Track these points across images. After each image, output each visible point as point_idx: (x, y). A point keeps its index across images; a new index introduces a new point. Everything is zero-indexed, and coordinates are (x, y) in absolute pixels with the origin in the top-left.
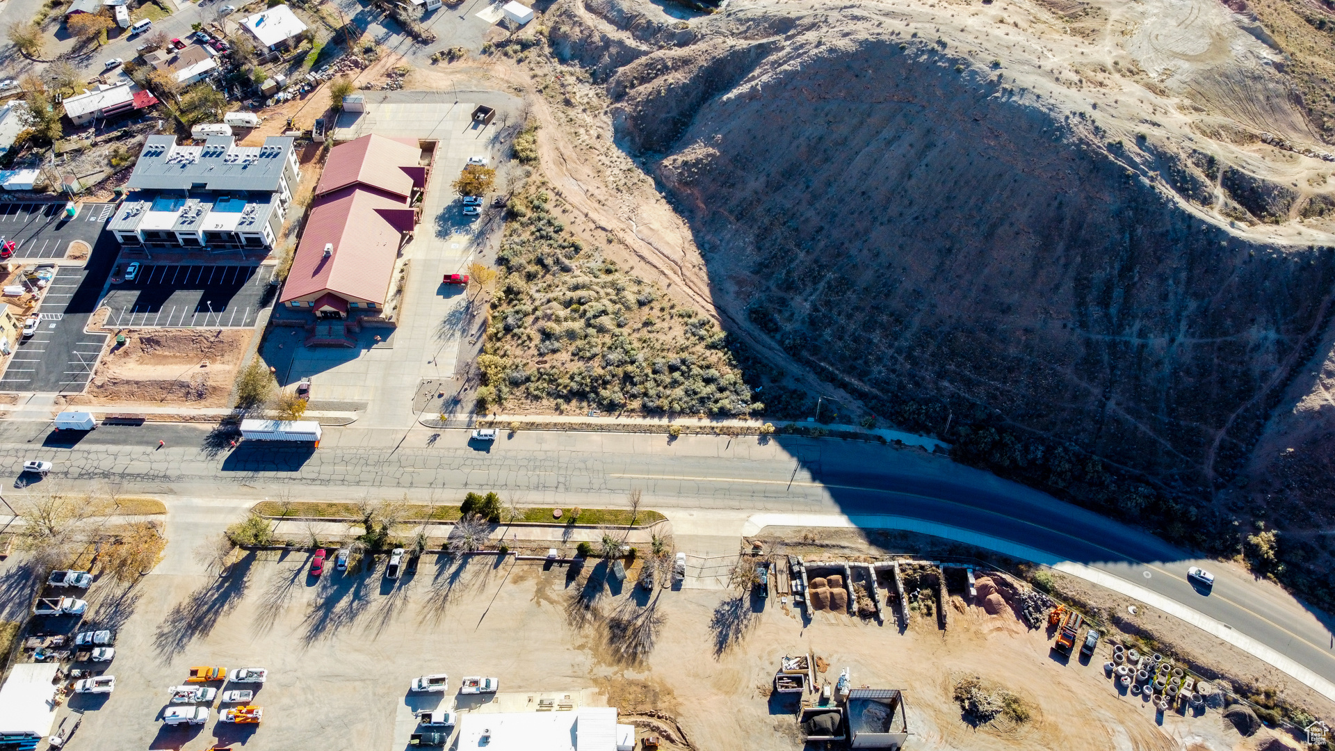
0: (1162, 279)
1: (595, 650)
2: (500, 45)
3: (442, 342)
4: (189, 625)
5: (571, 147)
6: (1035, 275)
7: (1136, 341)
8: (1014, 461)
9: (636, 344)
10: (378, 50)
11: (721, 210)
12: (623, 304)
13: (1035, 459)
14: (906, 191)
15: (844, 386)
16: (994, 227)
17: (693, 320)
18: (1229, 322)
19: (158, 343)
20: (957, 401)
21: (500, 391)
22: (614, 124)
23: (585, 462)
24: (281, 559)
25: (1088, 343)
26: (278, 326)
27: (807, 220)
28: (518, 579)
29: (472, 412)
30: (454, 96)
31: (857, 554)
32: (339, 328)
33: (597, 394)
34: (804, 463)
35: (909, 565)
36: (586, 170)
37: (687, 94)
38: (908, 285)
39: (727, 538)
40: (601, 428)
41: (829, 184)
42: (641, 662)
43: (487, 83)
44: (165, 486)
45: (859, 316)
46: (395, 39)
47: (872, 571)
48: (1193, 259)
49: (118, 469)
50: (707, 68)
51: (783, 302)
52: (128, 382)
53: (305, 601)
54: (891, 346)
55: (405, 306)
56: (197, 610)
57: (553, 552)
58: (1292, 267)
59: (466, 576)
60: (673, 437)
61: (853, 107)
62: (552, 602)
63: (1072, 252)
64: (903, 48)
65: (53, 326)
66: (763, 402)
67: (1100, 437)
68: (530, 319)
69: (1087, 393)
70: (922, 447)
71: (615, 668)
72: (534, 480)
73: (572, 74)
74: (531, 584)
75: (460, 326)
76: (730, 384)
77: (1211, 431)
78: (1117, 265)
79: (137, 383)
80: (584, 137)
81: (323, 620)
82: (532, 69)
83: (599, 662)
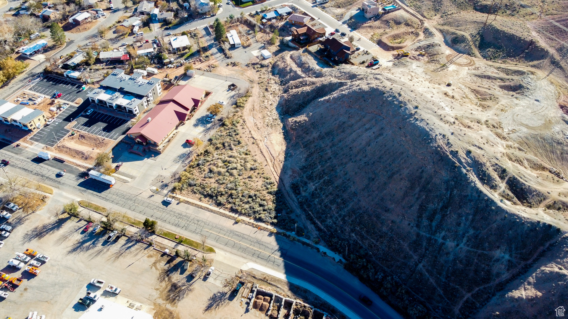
0: (460, 216)
1: (161, 292)
2: (254, 64)
3: (174, 163)
4: (37, 234)
5: (259, 105)
6: (403, 199)
7: (440, 241)
8: (368, 276)
9: (241, 184)
10: (210, 57)
11: (300, 142)
12: (244, 167)
13: (378, 278)
14: (366, 151)
15: (314, 223)
16: (393, 174)
17: (268, 181)
18: (487, 244)
19: (84, 137)
20: (356, 243)
21: (183, 186)
22: (279, 101)
23: (198, 221)
24: (78, 222)
25: (418, 235)
26: (123, 142)
27: (327, 154)
28: (150, 256)
29: (169, 191)
30: (226, 78)
31: (282, 292)
32: (141, 148)
33: (217, 198)
34: (281, 249)
35: (300, 303)
36: (260, 115)
37: (308, 96)
38: (353, 189)
39: (234, 267)
40: (212, 211)
41: (340, 141)
42: (175, 303)
43: (241, 77)
44: (57, 185)
45: (331, 197)
46: (219, 54)
47: (283, 301)
48: (477, 211)
49: (47, 176)
50: (319, 87)
51: (306, 184)
52: (67, 148)
53: (76, 239)
54: (337, 213)
55: (168, 147)
56: (42, 230)
57: (167, 251)
58: (526, 228)
59: (133, 249)
60: (236, 223)
61: (359, 113)
62: (156, 269)
63: (422, 193)
64: (384, 93)
65: (57, 123)
66: (277, 220)
67: (411, 279)
68: (208, 163)
69: (411, 257)
70: (334, 259)
71: (164, 302)
72: (177, 222)
73: (274, 80)
74: (153, 260)
75: (183, 159)
76: (269, 209)
77: (464, 292)
78: (441, 204)
79: (70, 149)
80: (266, 103)
81: (78, 248)
82: (260, 75)
83: (160, 297)
